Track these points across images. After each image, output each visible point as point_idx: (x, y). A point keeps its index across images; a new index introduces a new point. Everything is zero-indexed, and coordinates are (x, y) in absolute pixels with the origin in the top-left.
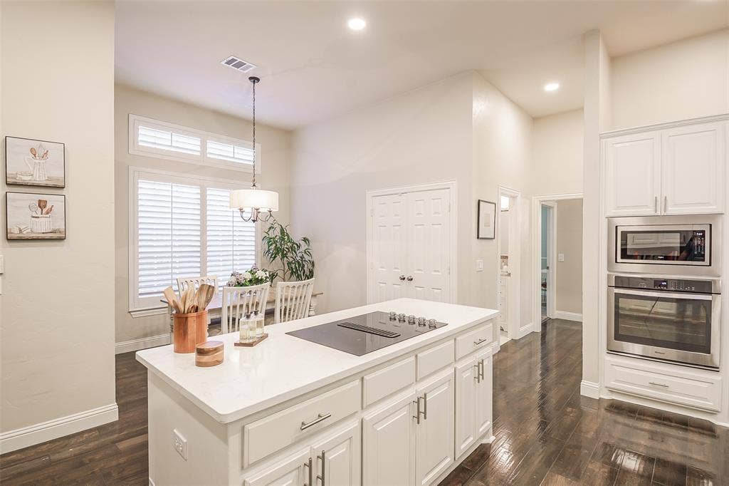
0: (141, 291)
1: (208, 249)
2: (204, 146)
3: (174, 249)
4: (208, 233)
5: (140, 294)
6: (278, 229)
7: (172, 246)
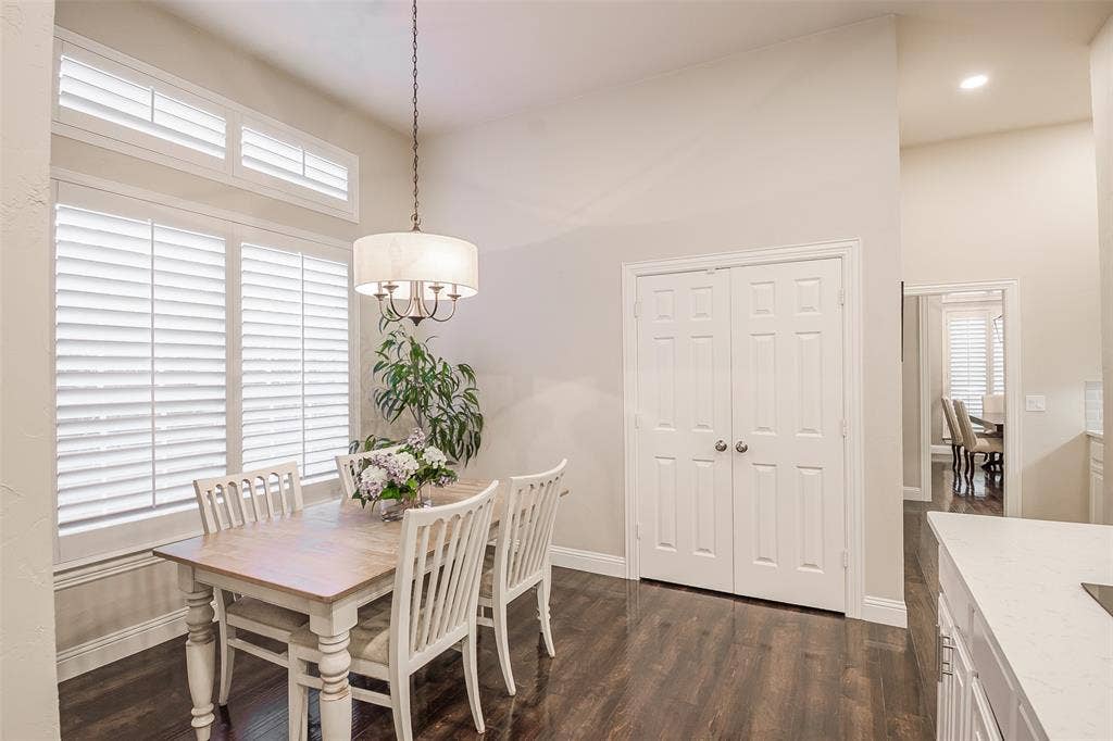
0: (63, 517)
1: (246, 394)
2: (233, 138)
3: (159, 397)
4: (245, 355)
5: (63, 525)
6: (407, 348)
7: (153, 388)
